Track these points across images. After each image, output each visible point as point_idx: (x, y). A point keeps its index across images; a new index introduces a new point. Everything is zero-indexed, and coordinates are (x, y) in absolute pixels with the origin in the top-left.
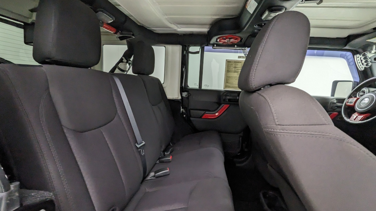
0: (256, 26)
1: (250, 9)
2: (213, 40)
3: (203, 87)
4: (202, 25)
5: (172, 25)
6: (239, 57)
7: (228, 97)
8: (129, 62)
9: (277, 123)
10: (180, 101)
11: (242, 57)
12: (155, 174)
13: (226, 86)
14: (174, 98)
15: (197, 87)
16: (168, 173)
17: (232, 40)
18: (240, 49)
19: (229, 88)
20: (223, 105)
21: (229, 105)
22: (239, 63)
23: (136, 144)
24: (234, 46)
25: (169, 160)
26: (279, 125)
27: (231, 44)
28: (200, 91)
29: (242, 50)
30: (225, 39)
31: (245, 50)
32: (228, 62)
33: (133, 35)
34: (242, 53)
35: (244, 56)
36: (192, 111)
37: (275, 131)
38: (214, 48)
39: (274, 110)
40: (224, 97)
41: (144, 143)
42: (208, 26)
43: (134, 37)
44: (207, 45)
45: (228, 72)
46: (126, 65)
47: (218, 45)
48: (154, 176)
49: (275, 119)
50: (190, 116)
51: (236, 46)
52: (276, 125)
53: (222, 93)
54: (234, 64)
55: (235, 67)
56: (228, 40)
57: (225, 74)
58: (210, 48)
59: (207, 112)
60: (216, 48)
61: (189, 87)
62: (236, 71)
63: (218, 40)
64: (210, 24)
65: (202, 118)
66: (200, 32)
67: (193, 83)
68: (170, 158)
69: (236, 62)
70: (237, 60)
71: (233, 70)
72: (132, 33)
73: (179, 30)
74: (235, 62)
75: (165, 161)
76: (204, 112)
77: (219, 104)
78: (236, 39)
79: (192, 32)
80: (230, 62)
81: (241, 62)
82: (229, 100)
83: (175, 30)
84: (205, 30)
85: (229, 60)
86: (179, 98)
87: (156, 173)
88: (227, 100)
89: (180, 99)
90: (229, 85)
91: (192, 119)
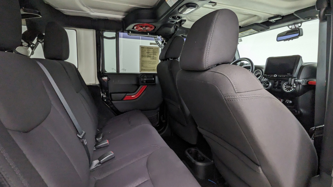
0: (171, 18)
1: (170, 2)
2: (130, 27)
3: (121, 71)
4: (117, 11)
5: (85, 7)
6: (151, 44)
7: (145, 79)
8: (32, 46)
9: (237, 92)
10: (99, 86)
11: (153, 44)
12: (100, 161)
13: (141, 70)
14: (91, 84)
15: (115, 71)
16: (113, 157)
17: (147, 28)
18: (152, 37)
19: (144, 71)
20: (141, 86)
21: (147, 86)
22: (151, 49)
23: (78, 135)
24: (147, 34)
25: (107, 144)
26: (238, 93)
27: (146, 31)
28: (118, 75)
29: (154, 38)
30: (142, 27)
31: (156, 37)
32: (142, 48)
33: (39, 13)
34: (154, 40)
35: (156, 43)
36: (112, 95)
37: (236, 97)
38: (129, 34)
39: (233, 82)
40: (142, 80)
41: (84, 132)
42: (123, 13)
43: (41, 17)
44: (123, 32)
45: (142, 57)
46: (28, 49)
47: (133, 32)
48: (100, 163)
49: (235, 89)
50: (112, 100)
51: (148, 34)
52: (236, 93)
53: (139, 76)
54: (147, 50)
55: (148, 53)
56: (144, 28)
57: (140, 58)
58: (126, 34)
59: (127, 94)
60: (131, 34)
61: (107, 72)
62: (149, 56)
63: (135, 28)
64: (126, 12)
65: (124, 100)
66: (115, 18)
67: (110, 67)
68: (107, 142)
69: (149, 48)
70: (150, 46)
71: (147, 55)
72: (38, 12)
73: (92, 14)
74: (147, 48)
75: (102, 147)
76: (125, 94)
77: (138, 85)
78: (151, 28)
79: (106, 17)
80: (143, 48)
81: (153, 48)
82: (146, 81)
83: (88, 13)
84: (120, 16)
85: (143, 46)
86: (97, 83)
87: (100, 159)
88: (145, 82)
89: (99, 84)
90: (144, 68)
91: (113, 102)
